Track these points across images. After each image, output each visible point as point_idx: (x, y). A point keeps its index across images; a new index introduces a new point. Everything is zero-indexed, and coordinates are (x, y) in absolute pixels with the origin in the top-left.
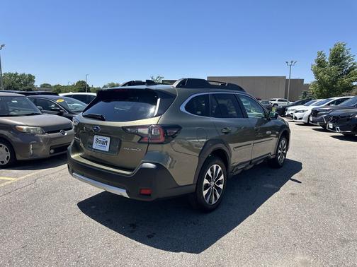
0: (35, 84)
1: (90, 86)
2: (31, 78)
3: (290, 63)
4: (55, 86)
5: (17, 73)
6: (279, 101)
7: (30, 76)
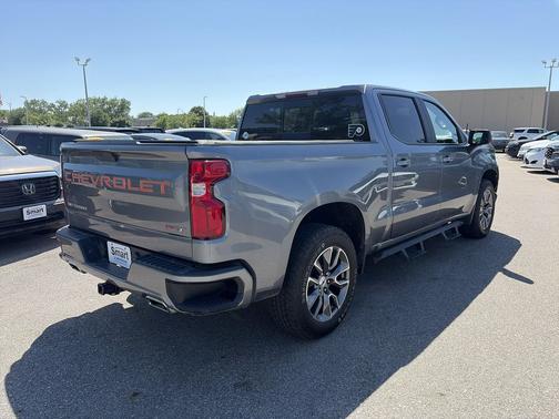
0: (130, 114)
1: (211, 114)
2: (124, 106)
3: (549, 63)
4: (158, 117)
5: (105, 98)
6: (530, 131)
7: (123, 101)
